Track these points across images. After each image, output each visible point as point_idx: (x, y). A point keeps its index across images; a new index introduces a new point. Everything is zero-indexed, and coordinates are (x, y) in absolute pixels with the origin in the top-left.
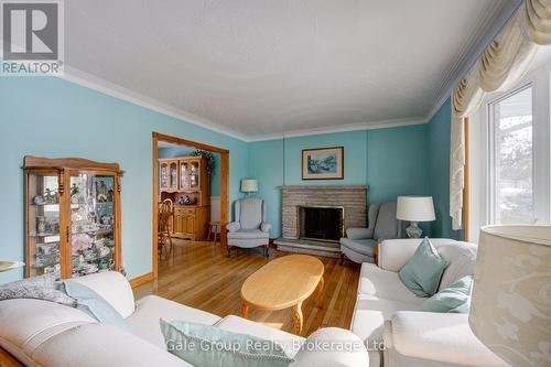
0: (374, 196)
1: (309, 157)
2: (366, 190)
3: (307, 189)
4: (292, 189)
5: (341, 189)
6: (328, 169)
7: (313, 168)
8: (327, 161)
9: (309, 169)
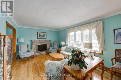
0: (52, 41)
1: (39, 34)
2: (50, 41)
3: (39, 41)
4: (35, 41)
5: (46, 41)
6: (43, 37)
7: (40, 36)
8: (43, 35)
9: (39, 36)
